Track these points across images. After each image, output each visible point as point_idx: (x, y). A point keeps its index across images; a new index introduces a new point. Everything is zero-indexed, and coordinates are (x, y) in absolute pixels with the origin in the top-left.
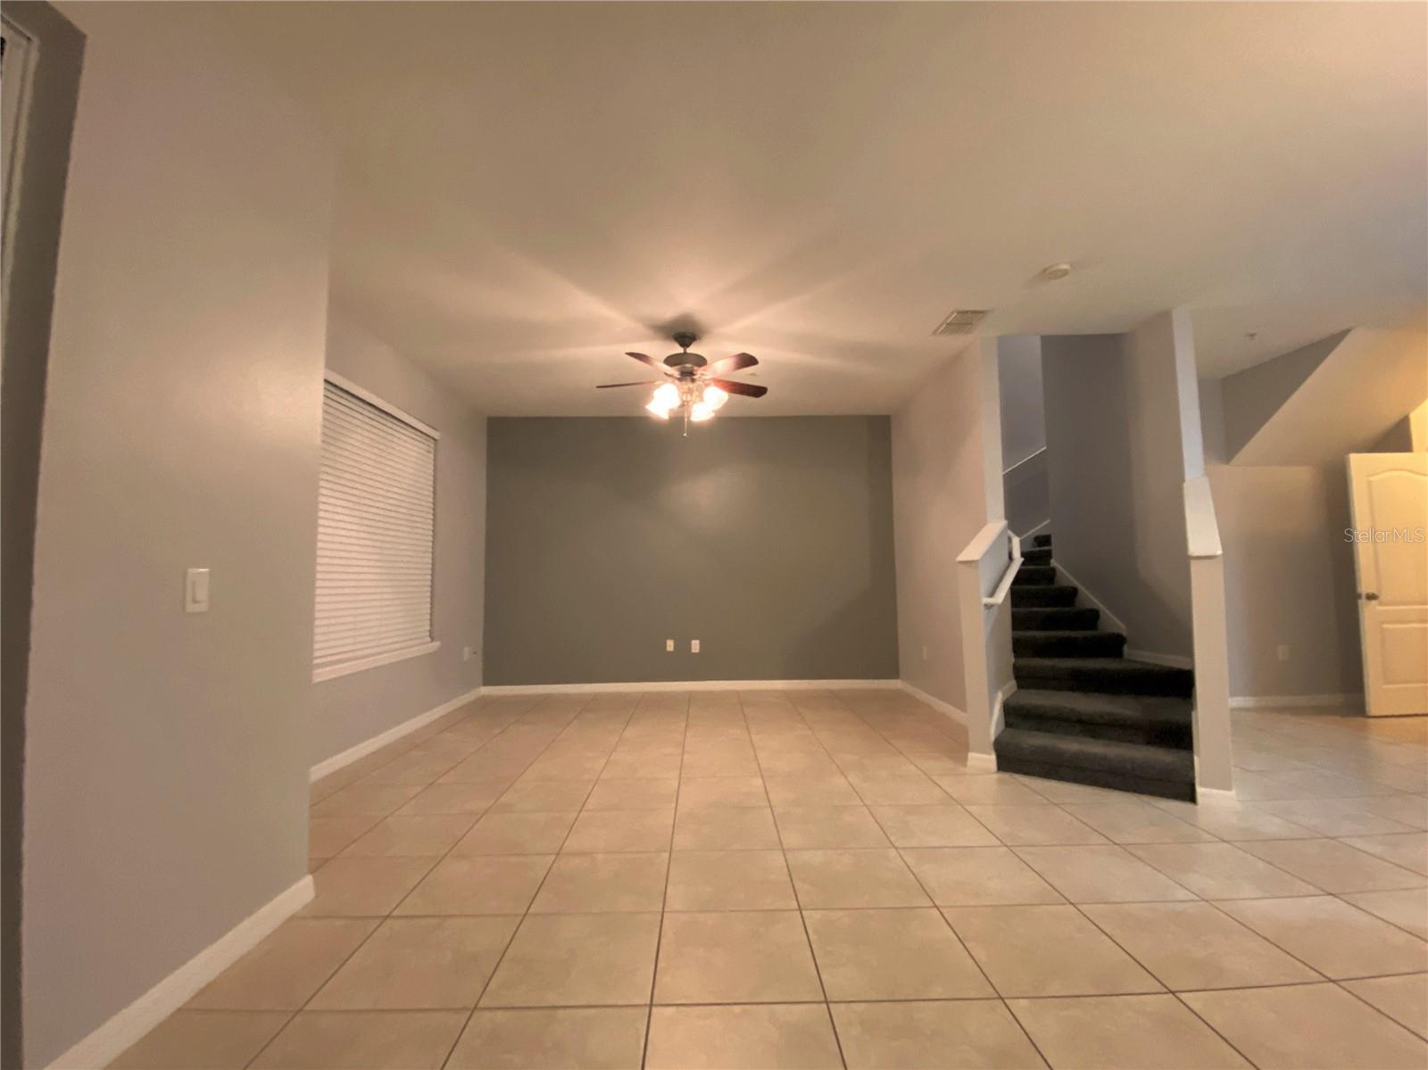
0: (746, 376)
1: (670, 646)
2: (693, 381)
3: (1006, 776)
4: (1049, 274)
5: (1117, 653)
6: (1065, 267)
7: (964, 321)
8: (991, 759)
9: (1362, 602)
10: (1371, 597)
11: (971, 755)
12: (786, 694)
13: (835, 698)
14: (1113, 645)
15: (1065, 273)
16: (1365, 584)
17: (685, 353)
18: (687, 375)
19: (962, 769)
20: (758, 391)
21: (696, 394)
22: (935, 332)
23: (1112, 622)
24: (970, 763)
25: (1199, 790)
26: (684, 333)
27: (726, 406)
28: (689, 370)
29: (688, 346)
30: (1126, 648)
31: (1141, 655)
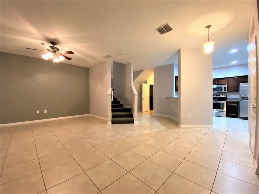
0: (69, 56)
1: (38, 112)
2: (55, 53)
3: (113, 125)
4: (121, 54)
5: (122, 107)
6: (124, 54)
7: (108, 57)
8: (111, 123)
9: (143, 100)
10: (143, 99)
11: (108, 123)
12: (68, 119)
13: (79, 118)
14: (122, 105)
15: (123, 54)
16: (143, 98)
17: (53, 46)
18: (55, 52)
19: (107, 125)
20: (69, 59)
21: (56, 56)
22: (103, 57)
23: (121, 103)
24: (108, 124)
25: (134, 122)
26: (53, 43)
27: (64, 61)
28: (55, 51)
29: (54, 45)
30: (123, 106)
31: (125, 107)
